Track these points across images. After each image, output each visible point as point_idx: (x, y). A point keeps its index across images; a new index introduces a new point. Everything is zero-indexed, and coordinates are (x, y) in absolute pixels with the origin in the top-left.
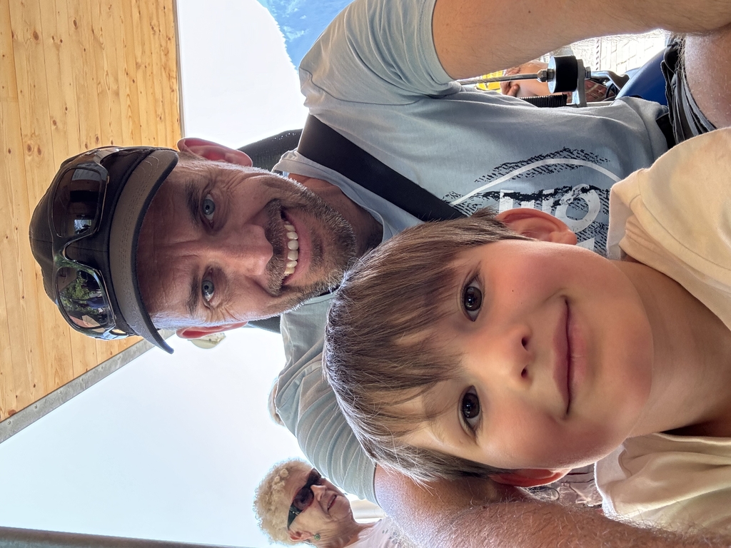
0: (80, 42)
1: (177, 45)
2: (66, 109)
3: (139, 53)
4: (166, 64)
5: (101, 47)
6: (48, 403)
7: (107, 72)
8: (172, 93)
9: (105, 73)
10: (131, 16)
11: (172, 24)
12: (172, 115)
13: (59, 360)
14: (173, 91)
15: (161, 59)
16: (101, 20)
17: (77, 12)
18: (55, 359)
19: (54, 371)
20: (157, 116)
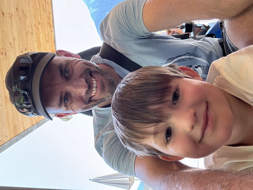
0: (19, 16)
1: (53, 16)
2: (15, 39)
3: (39, 19)
4: (49, 22)
5: (26, 17)
6: (11, 142)
7: (28, 25)
8: (51, 32)
9: (28, 26)
10: (36, 6)
11: (51, 8)
12: (52, 40)
13: (15, 127)
14: (52, 32)
15: (47, 20)
16: (26, 7)
17: (17, 5)
18: (13, 127)
19: (13, 131)
20: (46, 40)
